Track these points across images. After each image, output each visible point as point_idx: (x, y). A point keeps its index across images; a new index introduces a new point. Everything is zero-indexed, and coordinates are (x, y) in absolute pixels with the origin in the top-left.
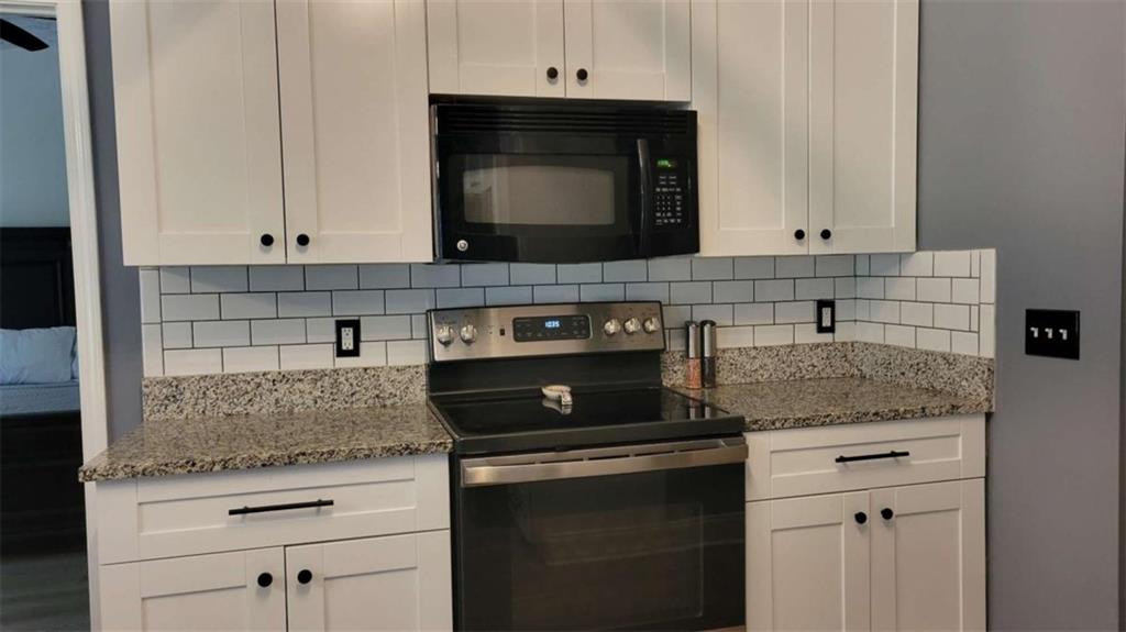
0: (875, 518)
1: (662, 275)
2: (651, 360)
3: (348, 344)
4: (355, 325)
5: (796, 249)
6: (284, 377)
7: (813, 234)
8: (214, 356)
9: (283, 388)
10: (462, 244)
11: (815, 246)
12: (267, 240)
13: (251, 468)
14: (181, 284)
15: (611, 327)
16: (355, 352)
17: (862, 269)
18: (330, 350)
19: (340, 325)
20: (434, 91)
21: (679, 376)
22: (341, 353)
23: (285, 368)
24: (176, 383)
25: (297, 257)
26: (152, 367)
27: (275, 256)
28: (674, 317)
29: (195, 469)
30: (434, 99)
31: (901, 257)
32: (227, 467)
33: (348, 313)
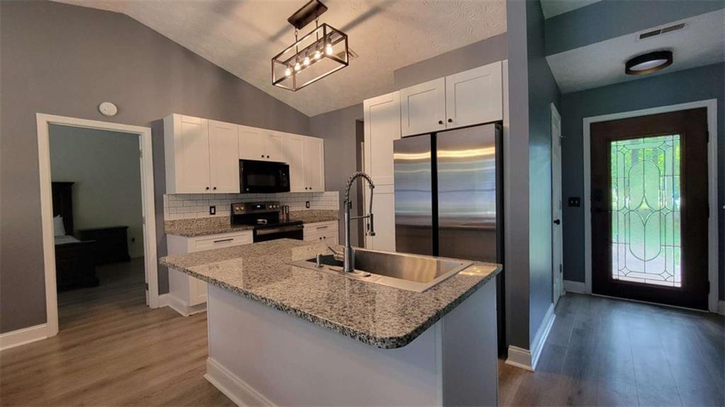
0: (323, 239)
1: (279, 196)
2: (277, 214)
3: (213, 212)
4: (214, 207)
5: (305, 191)
6: (199, 220)
7: (308, 188)
8: (182, 215)
9: (199, 222)
10: (248, 190)
11: (309, 191)
12: (208, 188)
13: (218, 233)
14: (174, 198)
15: (271, 207)
16: (214, 214)
17: (314, 195)
18: (209, 213)
19: (211, 208)
20: (241, 158)
21: (282, 217)
22: (211, 214)
23: (199, 217)
24: (173, 222)
25: (213, 192)
26: (167, 218)
27: (208, 192)
28: (282, 205)
29: (208, 234)
30: (240, 160)
31: (322, 193)
32: (214, 233)
33: (212, 205)
